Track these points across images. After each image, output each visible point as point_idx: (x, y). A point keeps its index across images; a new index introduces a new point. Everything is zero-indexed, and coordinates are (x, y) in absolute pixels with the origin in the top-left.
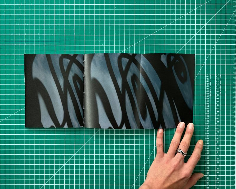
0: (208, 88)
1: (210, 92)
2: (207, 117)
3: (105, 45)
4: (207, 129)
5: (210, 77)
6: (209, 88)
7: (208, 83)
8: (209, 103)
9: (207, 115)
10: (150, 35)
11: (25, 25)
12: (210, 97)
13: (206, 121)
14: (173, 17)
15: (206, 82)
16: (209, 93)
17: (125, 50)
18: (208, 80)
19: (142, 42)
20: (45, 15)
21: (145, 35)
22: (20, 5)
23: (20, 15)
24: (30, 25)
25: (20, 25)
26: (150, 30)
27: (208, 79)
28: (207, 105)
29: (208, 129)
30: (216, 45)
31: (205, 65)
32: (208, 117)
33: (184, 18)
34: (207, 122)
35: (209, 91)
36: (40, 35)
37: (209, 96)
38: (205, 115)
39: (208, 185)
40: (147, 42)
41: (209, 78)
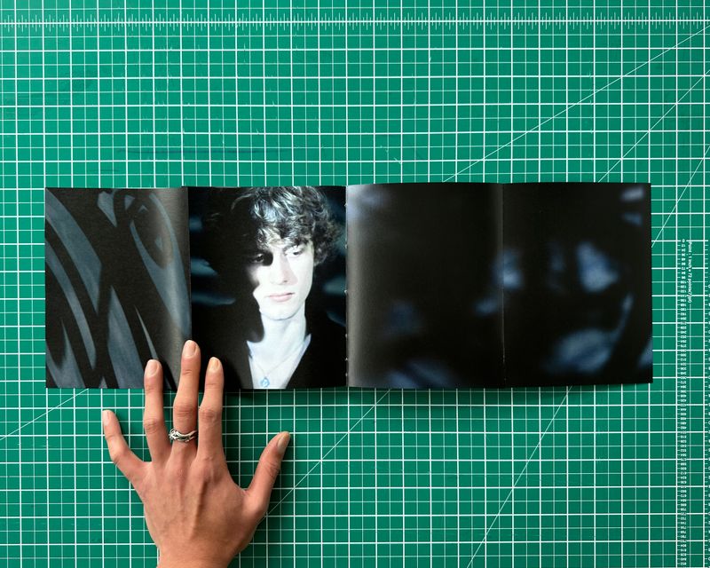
0: (683, 275)
1: (690, 288)
2: (682, 355)
3: (402, 161)
4: (683, 389)
5: (690, 246)
6: (687, 278)
7: (684, 264)
8: (688, 316)
9: (682, 350)
10: (526, 132)
11: (181, 105)
12: (690, 301)
13: (679, 366)
14: (588, 83)
15: (679, 261)
16: (687, 289)
17: (456, 174)
18: (683, 255)
19: (505, 153)
20: (236, 77)
21: (512, 132)
22: (167, 50)
23: (168, 78)
24: (195, 105)
25: (168, 105)
26: (526, 118)
27: (683, 252)
28: (681, 323)
29: (684, 387)
30: (704, 158)
31: (677, 213)
32: (685, 355)
33: (617, 85)
34: (682, 369)
35: (687, 285)
36: (223, 133)
37: (687, 298)
38: (677, 350)
39: (684, 539)
40: (519, 153)
41: (687, 248)
